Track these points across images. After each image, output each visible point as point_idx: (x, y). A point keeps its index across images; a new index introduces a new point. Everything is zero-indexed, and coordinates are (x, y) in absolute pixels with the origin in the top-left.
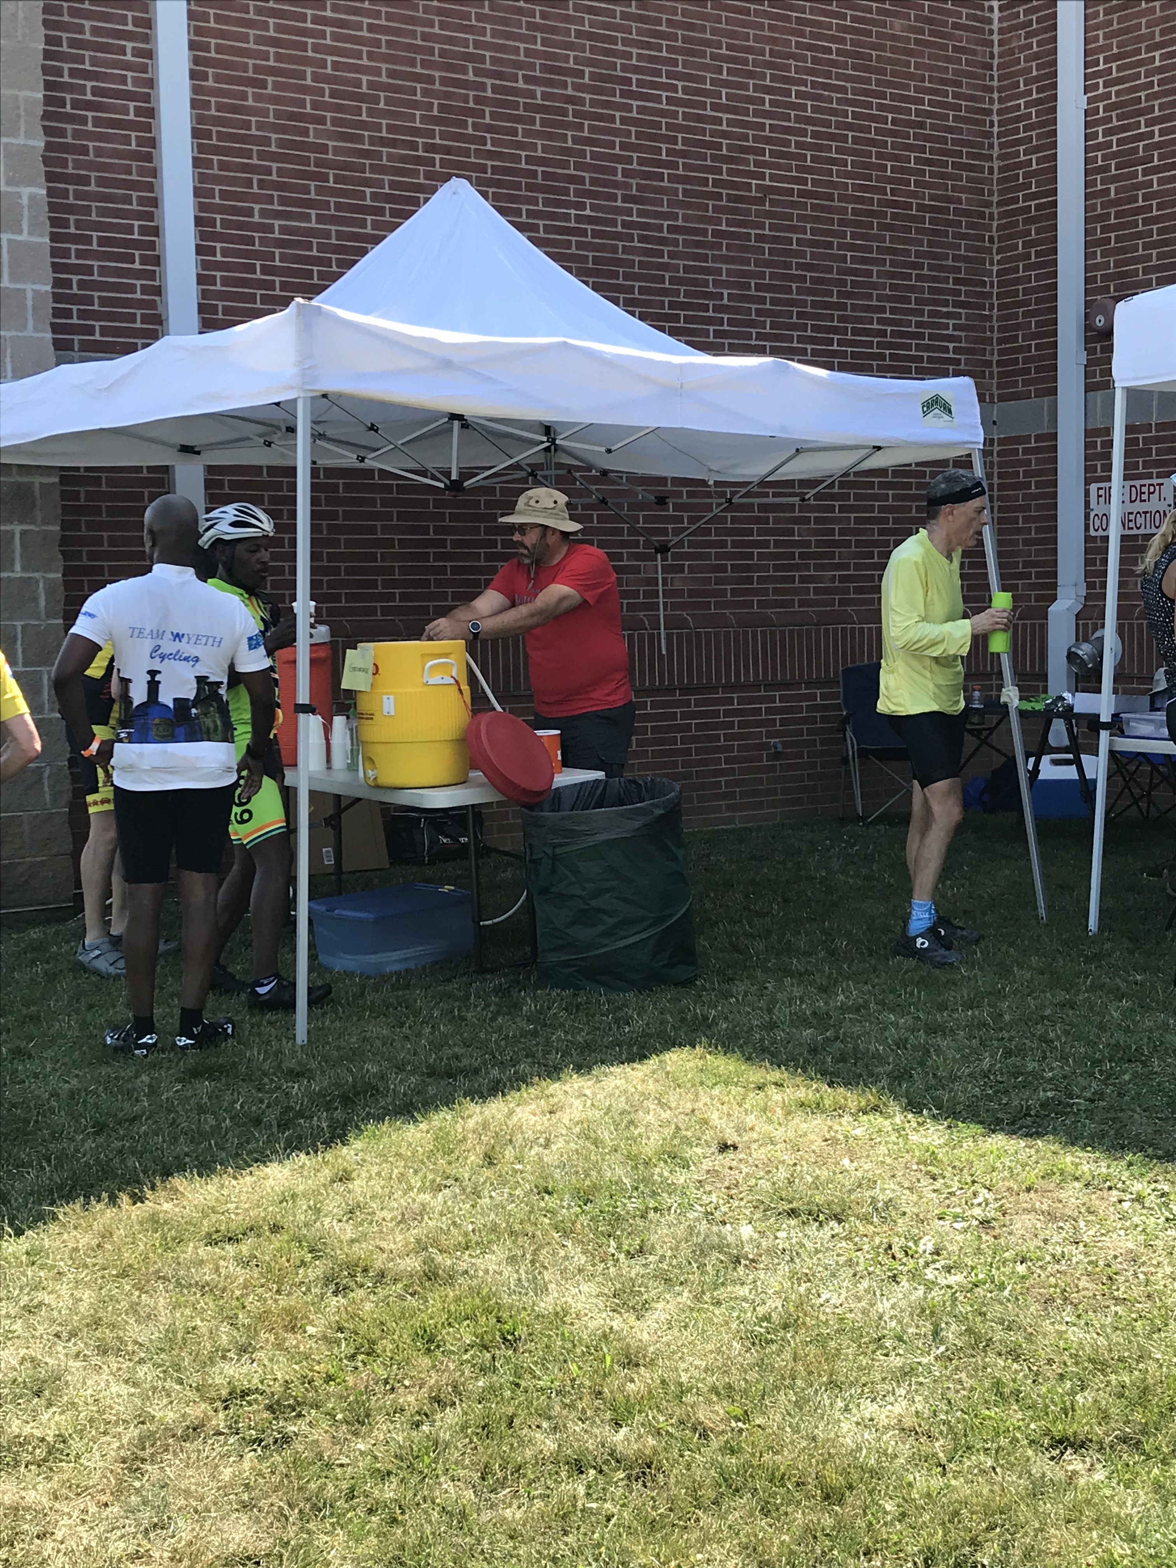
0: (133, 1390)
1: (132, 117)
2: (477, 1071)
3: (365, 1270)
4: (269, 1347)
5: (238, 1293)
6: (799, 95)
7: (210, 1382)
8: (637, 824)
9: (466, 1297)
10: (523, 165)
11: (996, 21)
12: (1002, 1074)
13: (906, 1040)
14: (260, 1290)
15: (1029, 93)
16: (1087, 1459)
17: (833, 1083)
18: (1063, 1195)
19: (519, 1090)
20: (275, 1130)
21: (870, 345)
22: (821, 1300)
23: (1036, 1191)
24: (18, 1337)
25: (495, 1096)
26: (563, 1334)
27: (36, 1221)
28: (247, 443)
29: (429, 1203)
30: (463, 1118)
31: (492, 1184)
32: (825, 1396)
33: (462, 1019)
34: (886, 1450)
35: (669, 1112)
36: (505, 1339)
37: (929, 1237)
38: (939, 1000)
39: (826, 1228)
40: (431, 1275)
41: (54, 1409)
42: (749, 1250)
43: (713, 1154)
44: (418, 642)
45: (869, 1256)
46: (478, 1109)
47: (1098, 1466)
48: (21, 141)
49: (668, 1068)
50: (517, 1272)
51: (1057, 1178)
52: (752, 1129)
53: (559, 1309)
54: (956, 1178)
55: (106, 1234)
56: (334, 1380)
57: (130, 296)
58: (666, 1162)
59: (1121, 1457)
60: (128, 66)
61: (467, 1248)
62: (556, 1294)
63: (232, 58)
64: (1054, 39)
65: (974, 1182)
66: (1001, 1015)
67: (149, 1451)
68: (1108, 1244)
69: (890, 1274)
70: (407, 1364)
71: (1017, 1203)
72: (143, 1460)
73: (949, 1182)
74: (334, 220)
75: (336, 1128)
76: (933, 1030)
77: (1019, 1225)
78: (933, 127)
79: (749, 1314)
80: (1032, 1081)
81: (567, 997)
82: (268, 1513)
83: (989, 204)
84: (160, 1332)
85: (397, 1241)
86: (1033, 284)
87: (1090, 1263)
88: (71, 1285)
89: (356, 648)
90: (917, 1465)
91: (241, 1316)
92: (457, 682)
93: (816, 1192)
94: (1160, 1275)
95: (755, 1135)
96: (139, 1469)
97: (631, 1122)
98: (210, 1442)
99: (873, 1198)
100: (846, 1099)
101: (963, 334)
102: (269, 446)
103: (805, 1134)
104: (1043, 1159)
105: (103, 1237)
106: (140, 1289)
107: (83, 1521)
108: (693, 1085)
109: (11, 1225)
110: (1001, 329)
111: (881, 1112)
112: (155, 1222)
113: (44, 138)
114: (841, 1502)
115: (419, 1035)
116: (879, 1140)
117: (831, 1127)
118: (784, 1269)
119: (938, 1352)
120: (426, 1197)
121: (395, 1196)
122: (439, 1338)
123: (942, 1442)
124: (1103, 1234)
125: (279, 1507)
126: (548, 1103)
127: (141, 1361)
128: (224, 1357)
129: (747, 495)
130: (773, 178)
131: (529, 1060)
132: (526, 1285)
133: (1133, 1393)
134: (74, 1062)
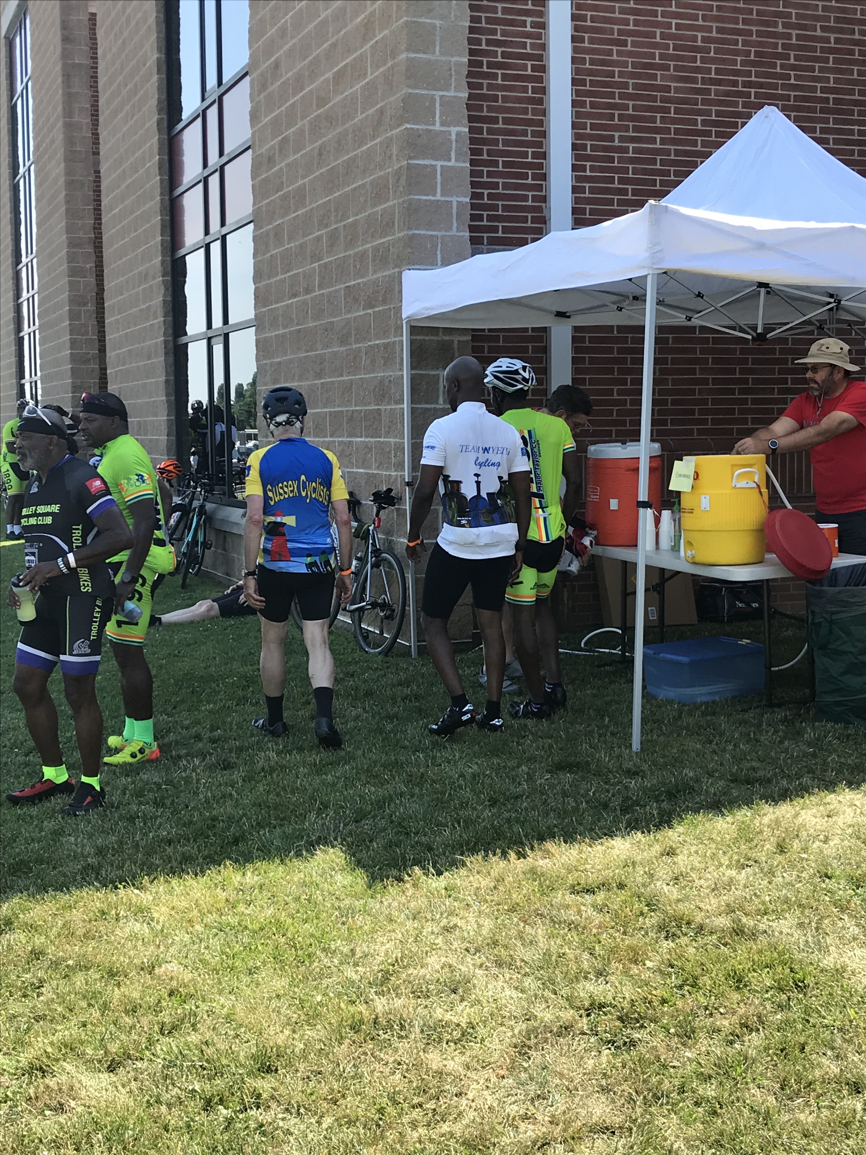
0: (520, 995)
1: (529, 72)
2: (769, 781)
3: (688, 923)
4: (619, 973)
5: (595, 931)
7: (576, 994)
9: (766, 950)
10: (819, 94)
14: (611, 931)
19: (803, 798)
20: (619, 812)
24: (440, 949)
25: (784, 801)
26: (842, 986)
27: (451, 865)
28: (605, 309)
29: (735, 878)
30: (759, 816)
31: (783, 867)
33: (757, 741)
36: (796, 984)
40: (738, 931)
41: (466, 1003)
44: (728, 456)
46: (771, 810)
48: (452, 93)
50: (805, 935)
53: (839, 967)
55: (500, 880)
56: (667, 1003)
57: (524, 204)
60: (528, 35)
61: (766, 914)
62: (836, 955)
63: (603, 25)
67: (533, 1041)
70: (722, 996)
72: (530, 1048)
74: (674, 142)
75: (663, 816)
81: (839, 728)
82: (621, 1096)
84: (539, 954)
85: (712, 903)
88: (476, 914)
89: (682, 460)
91: (597, 948)
92: (758, 486)
96: (526, 1053)
98: (577, 1039)
102: (621, 310)
105: (498, 881)
106: (525, 922)
107: (487, 1087)
109: (434, 867)
112: (533, 873)
113: (469, 91)
115: (724, 750)
120: (733, 873)
121: (710, 870)
122: (746, 979)
125: (629, 1093)
126: (826, 809)
127: (526, 975)
128: (586, 978)
131: (811, 775)
132: (813, 946)
134: (475, 753)
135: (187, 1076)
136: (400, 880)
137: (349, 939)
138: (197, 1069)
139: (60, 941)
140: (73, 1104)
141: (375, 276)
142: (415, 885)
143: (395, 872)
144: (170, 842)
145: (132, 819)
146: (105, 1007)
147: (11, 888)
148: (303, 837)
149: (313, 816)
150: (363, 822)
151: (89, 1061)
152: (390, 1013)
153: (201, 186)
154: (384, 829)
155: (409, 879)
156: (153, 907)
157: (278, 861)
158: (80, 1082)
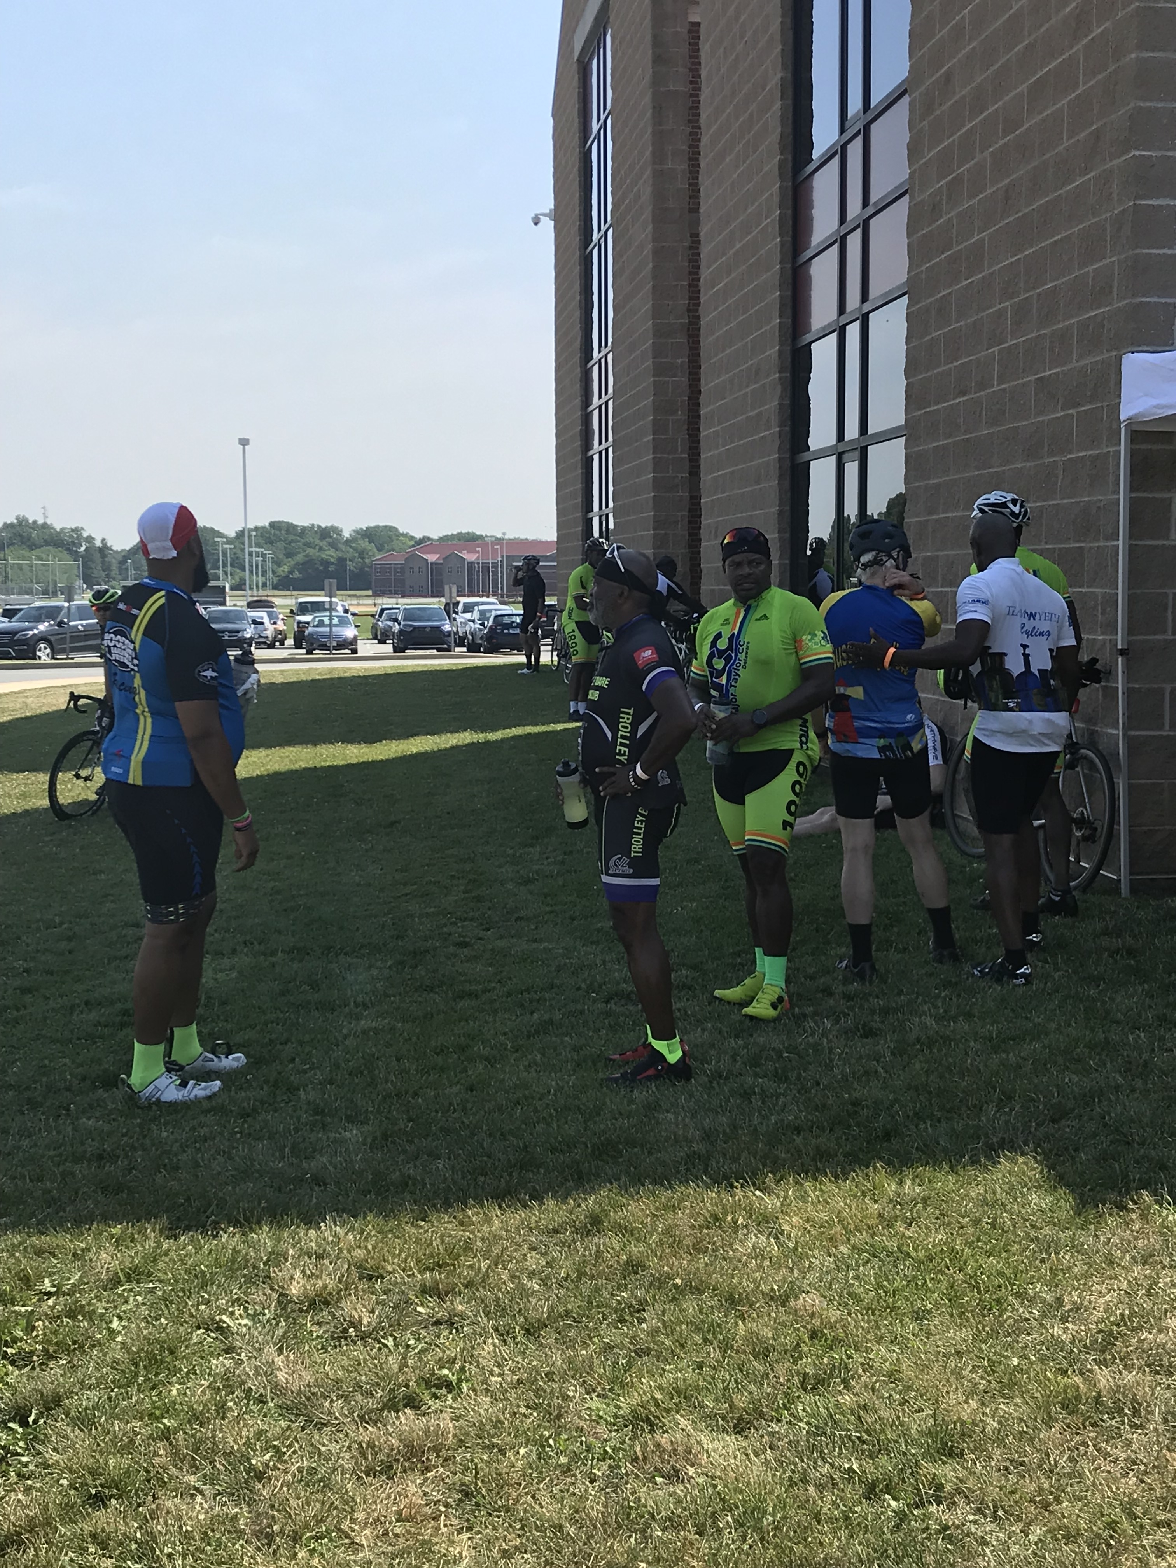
109: (1170, 1193)
135: (840, 1449)
136: (1123, 1207)
137: (1052, 1284)
138: (853, 1442)
139: (663, 1251)
140: (691, 1471)
141: (1083, 363)
142: (1143, 1217)
143: (1113, 1196)
144: (798, 1130)
145: (747, 1095)
146: (726, 1346)
147: (598, 1176)
148: (979, 1138)
149: (992, 1109)
150: (1063, 1122)
151: (708, 1416)
152: (1118, 1391)
153: (835, 248)
154: (1095, 1135)
155: (1135, 1207)
156: (781, 1216)
157: (946, 1168)
158: (699, 1443)
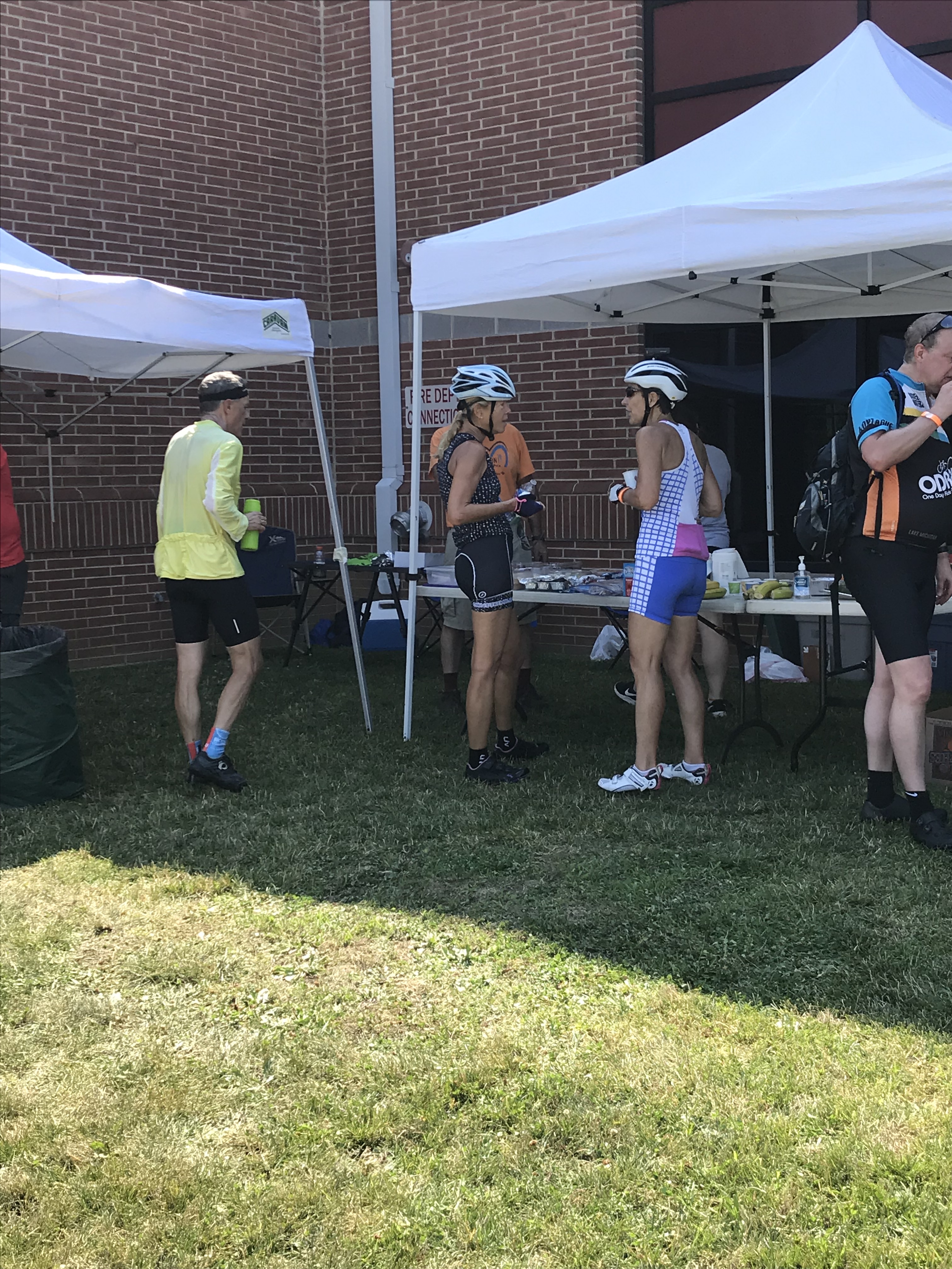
6: (162, 63)
8: (28, 665)
11: (322, 14)
12: (331, 854)
13: (256, 832)
15: (349, 73)
16: (381, 1154)
17: (193, 871)
18: (372, 947)
21: (227, 270)
22: (175, 1049)
23: (352, 946)
32: (174, 1126)
34: (221, 1165)
35: (54, 905)
37: (266, 990)
38: (285, 799)
39: (182, 989)
42: (117, 1014)
43: (90, 937)
45: (216, 1009)
47: (389, 1159)
49: (55, 869)
51: (368, 934)
52: (124, 914)
54: (289, 941)
58: (49, 946)
59: (406, 1150)
64: (368, 31)
65: (303, 942)
66: (332, 808)
68: (405, 983)
69: (232, 1022)
71: (337, 956)
73: (284, 944)
76: (279, 823)
77: (337, 974)
78: (273, 96)
79: (114, 1065)
80: (352, 858)
83: (320, 161)
86: (356, 227)
87: (390, 999)
90: (246, 1173)
93: (175, 961)
94: (444, 1004)
95: (127, 919)
97: (21, 915)
99: (221, 962)
100: (204, 884)
101: (302, 264)
103: (169, 915)
104: (358, 920)
108: (76, 881)
110: (333, 261)
111: (232, 892)
114: (183, 1209)
116: (229, 914)
117: (190, 908)
118: (145, 1025)
119: (268, 1081)
123: (267, 1153)
124: (401, 976)
129: (124, 389)
130: (142, 130)
133: (418, 1099)
